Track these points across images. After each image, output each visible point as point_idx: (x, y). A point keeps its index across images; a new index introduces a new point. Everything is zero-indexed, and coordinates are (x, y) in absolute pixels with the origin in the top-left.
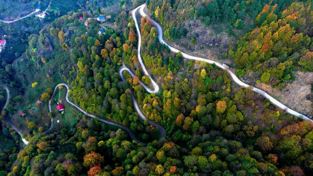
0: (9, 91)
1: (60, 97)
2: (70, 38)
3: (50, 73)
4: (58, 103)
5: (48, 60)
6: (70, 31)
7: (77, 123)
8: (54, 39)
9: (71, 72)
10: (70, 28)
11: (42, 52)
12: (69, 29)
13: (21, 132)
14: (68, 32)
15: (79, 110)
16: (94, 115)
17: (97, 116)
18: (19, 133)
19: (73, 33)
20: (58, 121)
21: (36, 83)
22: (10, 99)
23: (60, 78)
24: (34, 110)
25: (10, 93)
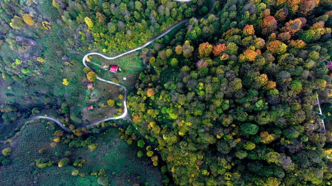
0: (46, 115)
1: (99, 66)
2: (40, 13)
3: (65, 59)
4: (106, 70)
5: (42, 56)
6: (31, 6)
7: (143, 61)
8: (25, 32)
9: (83, 38)
10: (29, 3)
11: (27, 56)
12: (29, 5)
13: (107, 118)
14: (31, 9)
15: (132, 52)
16: (147, 41)
17: (151, 40)
18: (106, 120)
19: (36, 5)
20: (125, 79)
21: (65, 80)
22: (56, 118)
23: (77, 54)
24: (94, 95)
25: (48, 116)
